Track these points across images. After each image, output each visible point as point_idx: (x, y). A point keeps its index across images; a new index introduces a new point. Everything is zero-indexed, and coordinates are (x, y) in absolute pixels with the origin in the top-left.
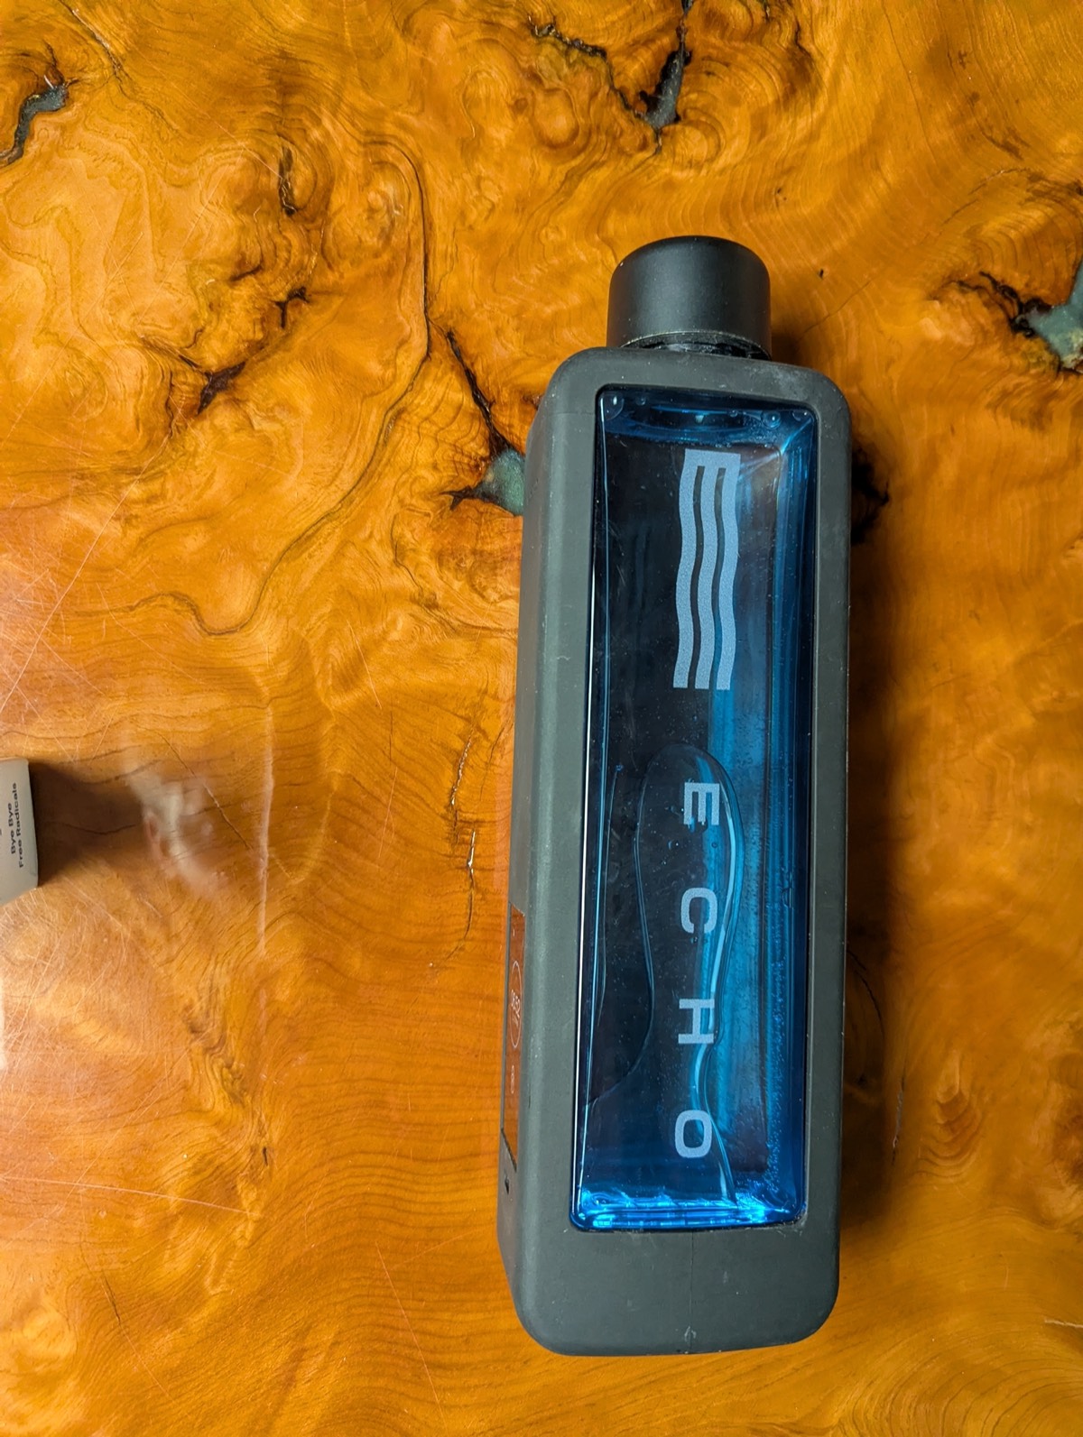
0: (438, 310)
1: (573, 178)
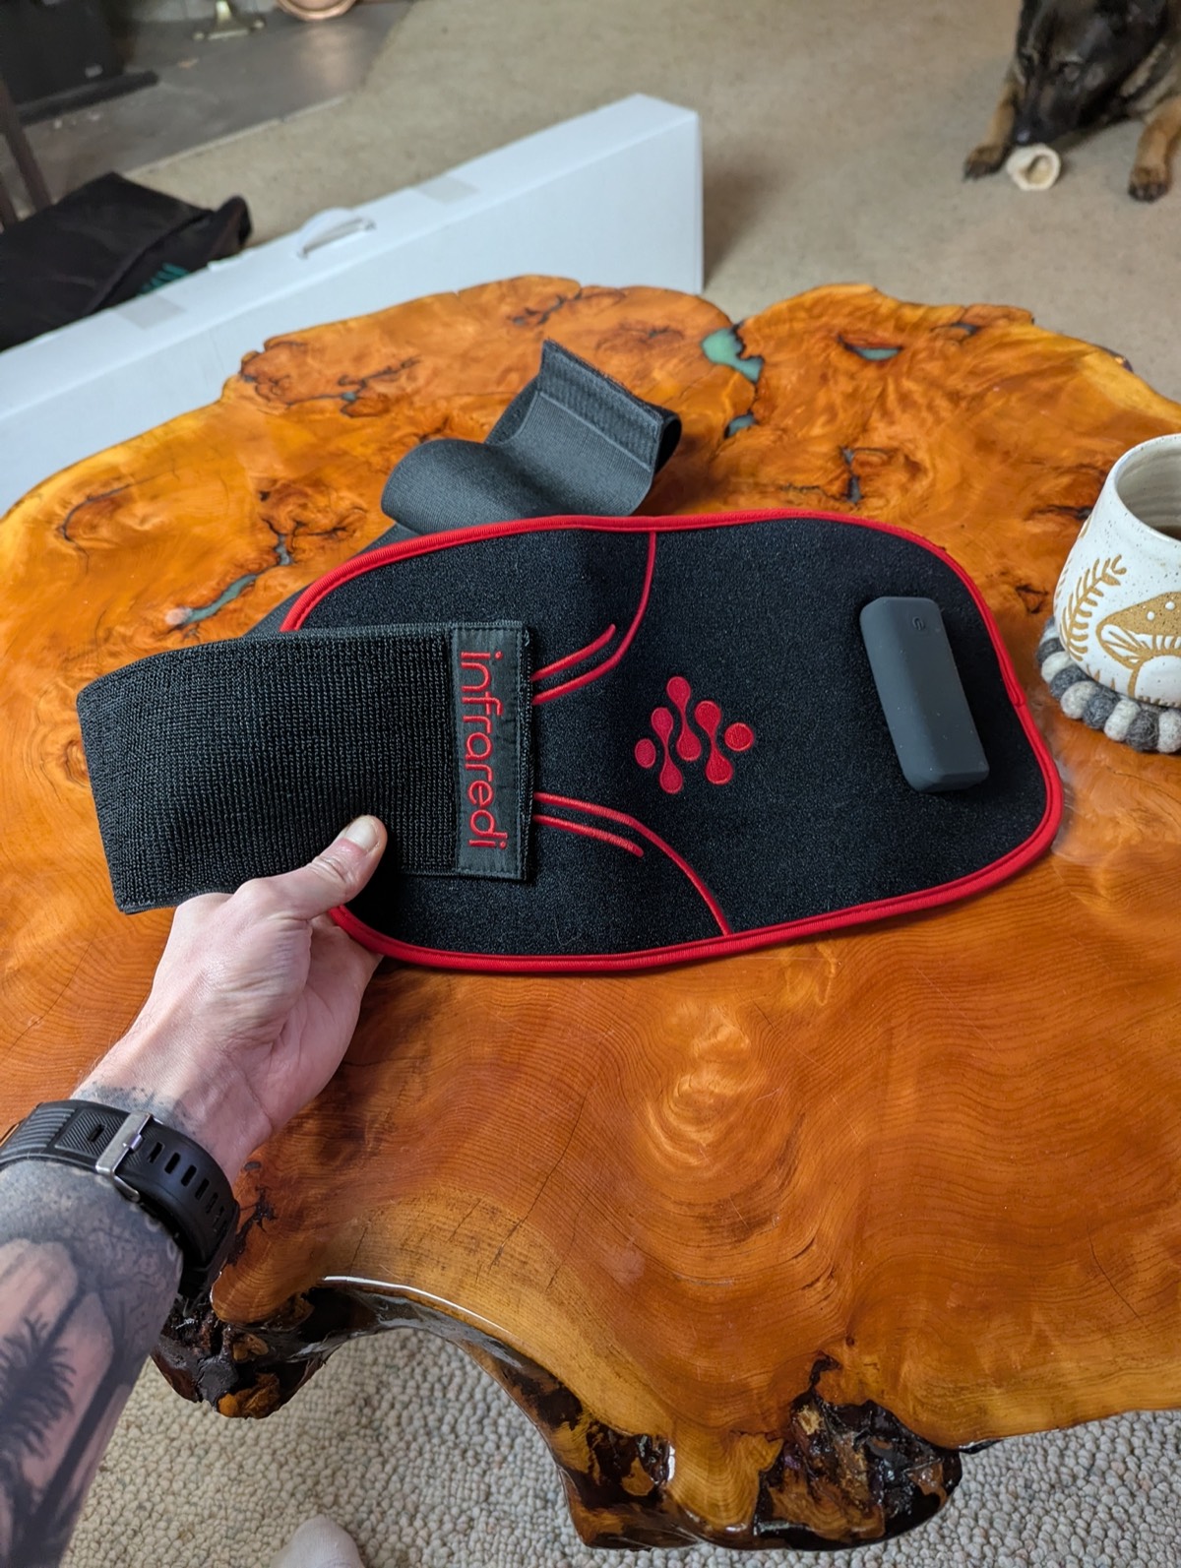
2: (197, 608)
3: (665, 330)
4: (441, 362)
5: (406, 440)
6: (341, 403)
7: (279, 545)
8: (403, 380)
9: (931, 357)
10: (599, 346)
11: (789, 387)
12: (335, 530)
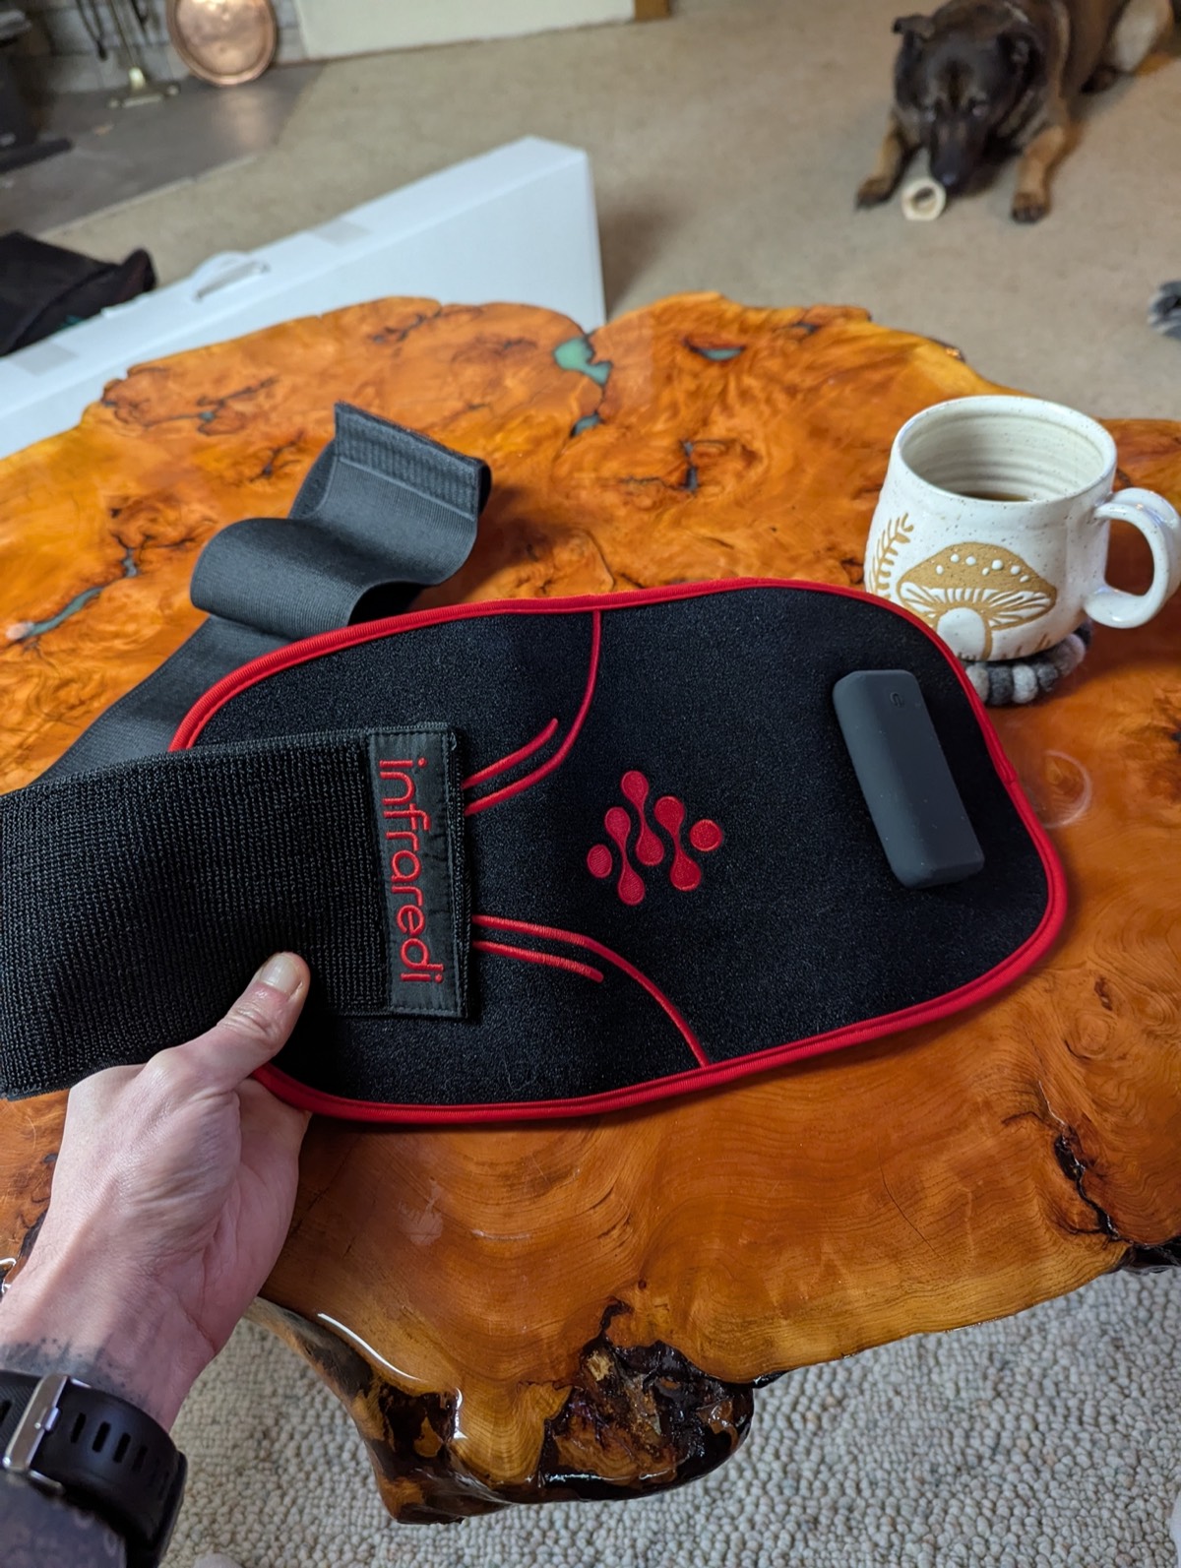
0: (614, 569)
1: (659, 517)
2: (39, 622)
3: (519, 342)
4: (300, 380)
5: (261, 454)
6: (198, 422)
7: (127, 557)
8: (261, 398)
9: (772, 354)
10: (454, 359)
11: (635, 388)
12: (183, 541)
